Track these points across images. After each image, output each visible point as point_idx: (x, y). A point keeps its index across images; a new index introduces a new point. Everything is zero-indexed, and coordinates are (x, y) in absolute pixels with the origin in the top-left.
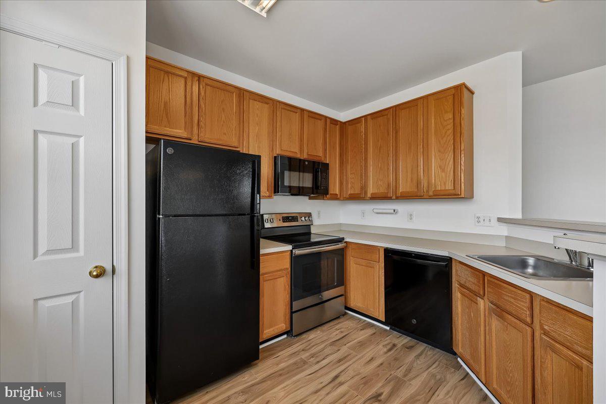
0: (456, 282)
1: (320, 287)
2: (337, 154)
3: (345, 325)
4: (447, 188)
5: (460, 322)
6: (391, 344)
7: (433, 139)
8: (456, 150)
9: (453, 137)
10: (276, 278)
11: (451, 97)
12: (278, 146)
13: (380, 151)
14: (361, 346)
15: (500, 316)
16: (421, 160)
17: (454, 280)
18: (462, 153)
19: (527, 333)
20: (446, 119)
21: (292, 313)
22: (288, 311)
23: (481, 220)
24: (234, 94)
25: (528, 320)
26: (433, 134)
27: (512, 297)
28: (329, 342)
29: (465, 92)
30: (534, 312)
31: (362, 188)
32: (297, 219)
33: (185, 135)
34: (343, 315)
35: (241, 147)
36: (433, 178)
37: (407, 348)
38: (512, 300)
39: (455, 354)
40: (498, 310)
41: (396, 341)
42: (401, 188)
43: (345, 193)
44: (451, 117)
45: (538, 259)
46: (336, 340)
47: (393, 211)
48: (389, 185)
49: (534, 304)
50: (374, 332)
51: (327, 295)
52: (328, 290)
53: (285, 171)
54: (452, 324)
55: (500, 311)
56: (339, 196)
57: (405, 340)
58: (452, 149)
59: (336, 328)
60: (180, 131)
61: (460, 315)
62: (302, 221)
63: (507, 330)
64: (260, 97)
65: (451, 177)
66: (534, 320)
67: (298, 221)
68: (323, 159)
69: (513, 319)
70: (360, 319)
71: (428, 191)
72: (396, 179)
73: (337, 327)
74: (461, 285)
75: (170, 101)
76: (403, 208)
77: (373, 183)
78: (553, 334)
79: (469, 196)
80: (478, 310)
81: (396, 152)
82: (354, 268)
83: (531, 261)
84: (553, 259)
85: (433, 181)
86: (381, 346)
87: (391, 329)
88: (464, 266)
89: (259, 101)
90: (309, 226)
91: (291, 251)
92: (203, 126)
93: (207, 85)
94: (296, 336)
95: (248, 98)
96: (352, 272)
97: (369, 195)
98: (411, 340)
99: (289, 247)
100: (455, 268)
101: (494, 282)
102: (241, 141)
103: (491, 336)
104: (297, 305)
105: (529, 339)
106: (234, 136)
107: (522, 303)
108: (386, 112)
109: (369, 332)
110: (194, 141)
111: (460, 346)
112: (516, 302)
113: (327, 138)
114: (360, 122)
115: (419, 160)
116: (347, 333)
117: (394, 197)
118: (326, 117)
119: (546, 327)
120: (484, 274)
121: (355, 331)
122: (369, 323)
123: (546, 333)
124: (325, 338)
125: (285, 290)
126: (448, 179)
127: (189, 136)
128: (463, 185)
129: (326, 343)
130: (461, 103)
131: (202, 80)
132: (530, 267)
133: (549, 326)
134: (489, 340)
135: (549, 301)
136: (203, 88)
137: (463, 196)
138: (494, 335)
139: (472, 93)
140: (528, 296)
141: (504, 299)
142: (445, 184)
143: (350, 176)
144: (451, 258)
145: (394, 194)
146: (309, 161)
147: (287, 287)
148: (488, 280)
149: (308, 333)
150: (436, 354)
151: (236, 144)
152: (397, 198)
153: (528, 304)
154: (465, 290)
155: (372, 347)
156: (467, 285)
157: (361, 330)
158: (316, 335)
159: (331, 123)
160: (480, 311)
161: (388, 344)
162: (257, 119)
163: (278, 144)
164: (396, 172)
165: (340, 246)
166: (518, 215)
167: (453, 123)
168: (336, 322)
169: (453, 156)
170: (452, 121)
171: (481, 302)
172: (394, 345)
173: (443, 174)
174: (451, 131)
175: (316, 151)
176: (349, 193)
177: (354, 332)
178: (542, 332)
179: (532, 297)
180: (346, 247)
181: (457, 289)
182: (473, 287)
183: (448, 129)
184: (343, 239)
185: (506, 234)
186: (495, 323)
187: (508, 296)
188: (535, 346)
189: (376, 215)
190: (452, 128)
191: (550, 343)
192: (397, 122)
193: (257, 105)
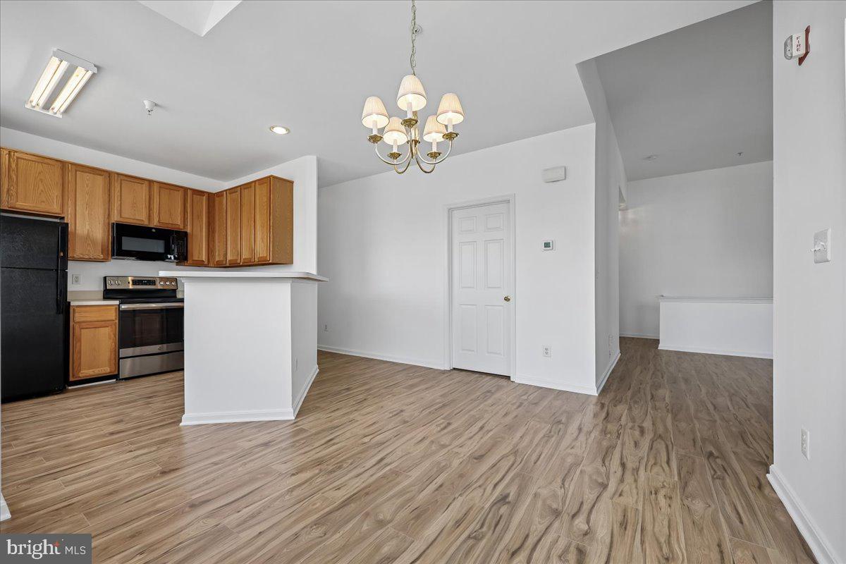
2: (203, 223)
4: (264, 255)
7: (258, 216)
10: (98, 327)
11: (266, 185)
12: (116, 213)
13: (234, 223)
16: (253, 233)
18: (271, 228)
21: (119, 359)
22: (114, 356)
24: (55, 166)
29: (275, 182)
31: (224, 256)
32: (154, 283)
35: (66, 214)
42: (243, 255)
43: (215, 259)
48: (238, 253)
53: (123, 238)
56: (205, 262)
62: (161, 285)
64: (91, 169)
68: (182, 227)
71: (256, 258)
72: (242, 247)
77: (230, 250)
81: (242, 225)
85: (258, 249)
89: (90, 173)
91: (119, 305)
92: (15, 194)
93: (19, 158)
94: (124, 380)
95: (74, 170)
97: (228, 262)
99: (117, 302)
113: (189, 208)
114: (223, 196)
117: (241, 264)
118: (186, 189)
128: (271, 252)
130: (270, 190)
131: (13, 154)
136: (13, 160)
137: (271, 261)
143: (217, 244)
145: (241, 260)
151: (58, 211)
159: (193, 194)
162: (87, 189)
164: (242, 242)
173: (263, 244)
175: (174, 220)
192: (242, 199)
193: (87, 176)
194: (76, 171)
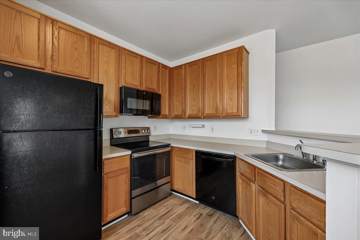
0: (239, 172)
1: (155, 177)
2: (167, 88)
3: (171, 202)
4: (234, 112)
5: (240, 197)
6: (199, 214)
7: (226, 80)
8: (239, 87)
9: (237, 80)
10: (119, 175)
11: (236, 54)
12: (123, 79)
13: (194, 88)
14: (179, 218)
15: (265, 196)
16: (218, 94)
17: (237, 170)
18: (242, 89)
19: (281, 208)
20: (233, 68)
21: (131, 199)
22: (128, 198)
23: (253, 131)
24: (86, 38)
25: (282, 199)
26: (226, 77)
27: (272, 184)
28: (158, 217)
29: (244, 51)
30: (286, 194)
31: (183, 111)
32: (139, 131)
33: (38, 65)
34: (170, 195)
35: (92, 79)
36: (226, 106)
37: (209, 216)
38: (272, 185)
39: (237, 217)
40: (264, 191)
41: (202, 211)
42: (206, 111)
43: (172, 114)
44: (236, 67)
45: (285, 155)
46: (163, 215)
47: (202, 126)
48: (199, 110)
49: (286, 188)
50: (188, 206)
51: (160, 182)
52: (160, 179)
53: (128, 98)
54: (236, 198)
55: (265, 192)
56: (168, 116)
57: (208, 210)
58: (237, 87)
59: (163, 205)
60: (34, 62)
61: (241, 193)
62: (143, 133)
63: (269, 204)
64: (108, 43)
65: (236, 105)
66: (286, 199)
67: (139, 133)
68: (157, 91)
69: (273, 198)
70: (181, 197)
71: (222, 113)
72: (204, 105)
73: (165, 204)
74: (241, 174)
75: (22, 36)
76: (208, 124)
77: (190, 108)
78: (298, 210)
79: (246, 117)
80: (251, 190)
81: (204, 88)
82: (177, 164)
83: (281, 157)
84: (293, 155)
85: (226, 107)
86: (192, 216)
87: (199, 203)
88: (243, 162)
89: (107, 46)
90: (148, 137)
91: (131, 155)
92: (56, 59)
93: (59, 27)
94: (135, 215)
95: (98, 43)
96: (175, 166)
97: (187, 116)
98: (211, 210)
99: (129, 152)
100: (238, 162)
101: (261, 173)
102: (92, 74)
103: (259, 207)
104: (135, 192)
105: (283, 212)
106: (85, 70)
107: (278, 188)
108: (198, 62)
109: (186, 206)
110: (48, 71)
111: (241, 213)
112: (274, 187)
113: (160, 77)
114: (181, 68)
115: (217, 93)
116: (171, 208)
117: (202, 117)
118: (159, 63)
119: (294, 205)
120: (255, 167)
121: (177, 206)
122: (187, 199)
123: (293, 209)
124: (155, 214)
125: (126, 183)
126: (234, 106)
127: (43, 66)
128: (242, 109)
129: (156, 218)
130: (242, 59)
131: (55, 23)
132: (281, 161)
133: (296, 204)
134: (258, 209)
135: (295, 187)
136: (56, 29)
137: (242, 116)
138: (261, 207)
139: (248, 53)
140: (282, 183)
141: (267, 184)
142: (232, 110)
143: (175, 103)
144: (235, 156)
145: (202, 115)
146: (146, 92)
147: (127, 181)
148: (257, 171)
149: (144, 211)
150: (226, 218)
151: (87, 76)
152: (204, 118)
153: (282, 189)
154: (244, 177)
155: (187, 217)
156: (245, 174)
157: (181, 205)
158: (149, 213)
159: (162, 67)
160: (253, 191)
161: (197, 214)
162: (106, 59)
163: (123, 78)
164: (203, 101)
165: (168, 149)
166: (273, 129)
167: (237, 71)
168: (165, 200)
169: (237, 91)
170: (236, 69)
171: (253, 186)
172: (201, 215)
173: (231, 102)
174: (236, 75)
176: (175, 114)
177: (175, 207)
178: (291, 207)
179: (284, 184)
180: (172, 150)
181: (239, 176)
182: (248, 175)
183: (234, 75)
184: (170, 144)
185: (266, 140)
186: (262, 200)
187: (270, 182)
188: (287, 216)
189: (192, 128)
190: (237, 74)
191: (296, 215)
192: (204, 69)
193: (106, 49)
194: (99, 43)
